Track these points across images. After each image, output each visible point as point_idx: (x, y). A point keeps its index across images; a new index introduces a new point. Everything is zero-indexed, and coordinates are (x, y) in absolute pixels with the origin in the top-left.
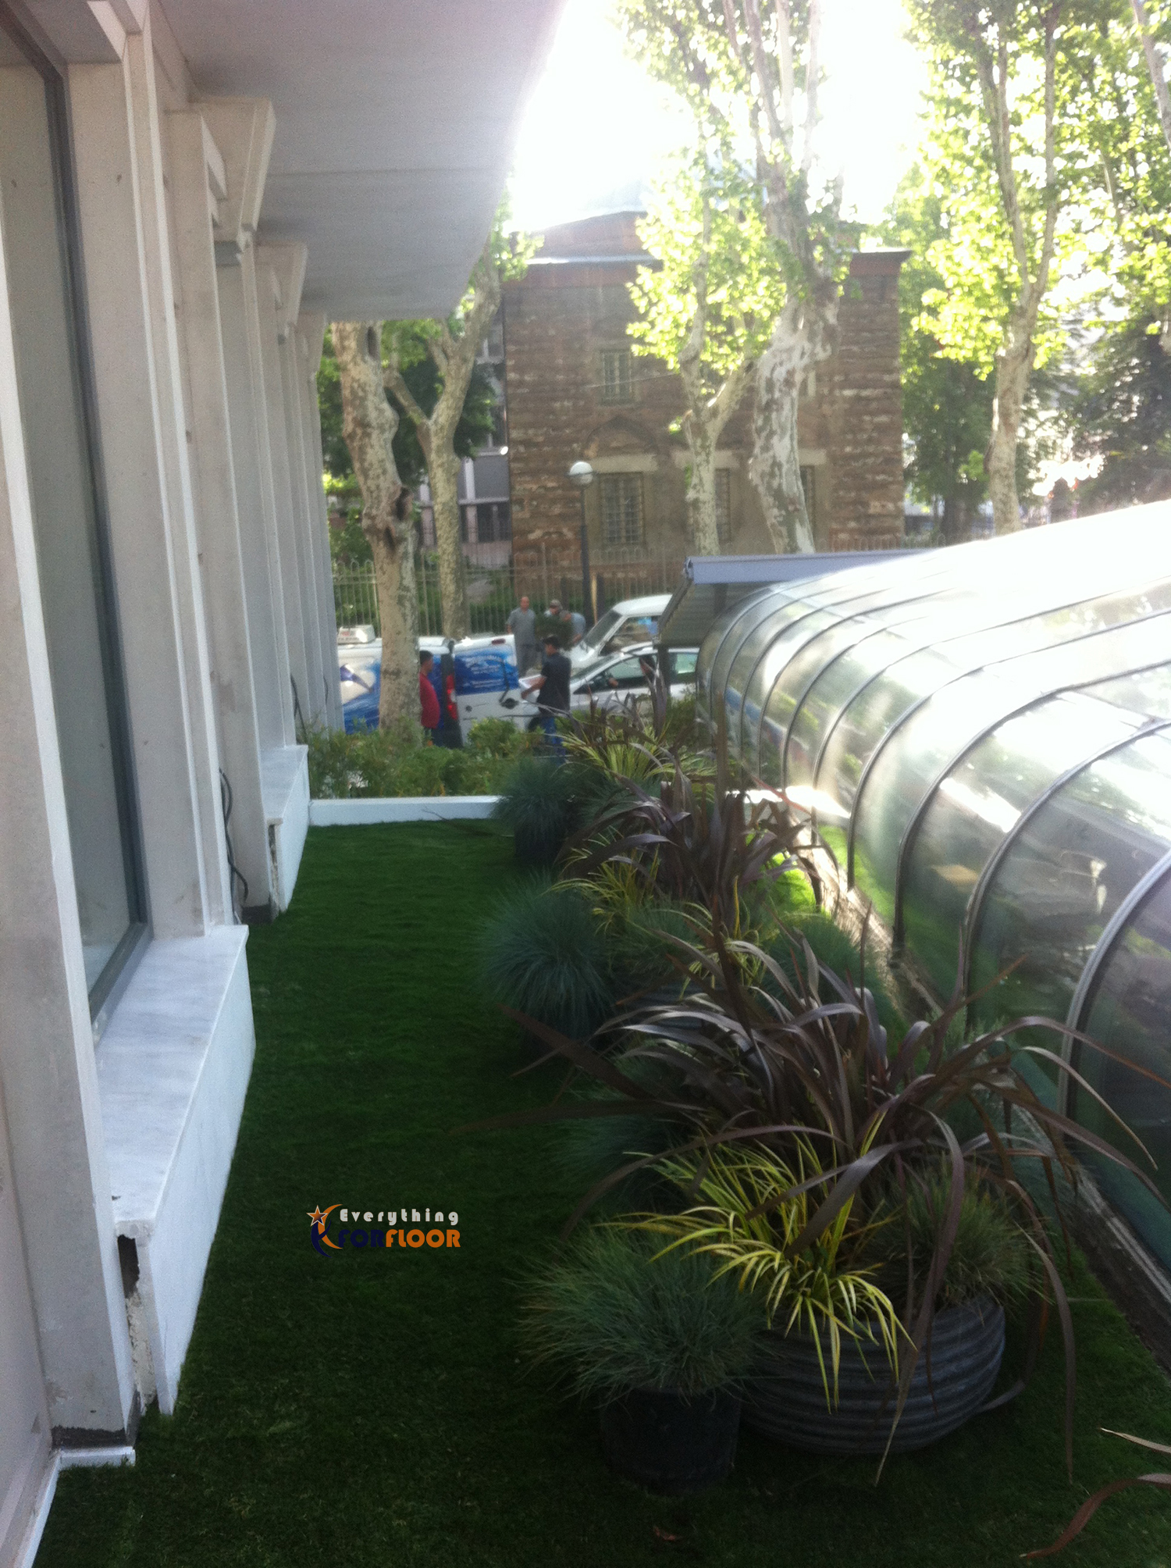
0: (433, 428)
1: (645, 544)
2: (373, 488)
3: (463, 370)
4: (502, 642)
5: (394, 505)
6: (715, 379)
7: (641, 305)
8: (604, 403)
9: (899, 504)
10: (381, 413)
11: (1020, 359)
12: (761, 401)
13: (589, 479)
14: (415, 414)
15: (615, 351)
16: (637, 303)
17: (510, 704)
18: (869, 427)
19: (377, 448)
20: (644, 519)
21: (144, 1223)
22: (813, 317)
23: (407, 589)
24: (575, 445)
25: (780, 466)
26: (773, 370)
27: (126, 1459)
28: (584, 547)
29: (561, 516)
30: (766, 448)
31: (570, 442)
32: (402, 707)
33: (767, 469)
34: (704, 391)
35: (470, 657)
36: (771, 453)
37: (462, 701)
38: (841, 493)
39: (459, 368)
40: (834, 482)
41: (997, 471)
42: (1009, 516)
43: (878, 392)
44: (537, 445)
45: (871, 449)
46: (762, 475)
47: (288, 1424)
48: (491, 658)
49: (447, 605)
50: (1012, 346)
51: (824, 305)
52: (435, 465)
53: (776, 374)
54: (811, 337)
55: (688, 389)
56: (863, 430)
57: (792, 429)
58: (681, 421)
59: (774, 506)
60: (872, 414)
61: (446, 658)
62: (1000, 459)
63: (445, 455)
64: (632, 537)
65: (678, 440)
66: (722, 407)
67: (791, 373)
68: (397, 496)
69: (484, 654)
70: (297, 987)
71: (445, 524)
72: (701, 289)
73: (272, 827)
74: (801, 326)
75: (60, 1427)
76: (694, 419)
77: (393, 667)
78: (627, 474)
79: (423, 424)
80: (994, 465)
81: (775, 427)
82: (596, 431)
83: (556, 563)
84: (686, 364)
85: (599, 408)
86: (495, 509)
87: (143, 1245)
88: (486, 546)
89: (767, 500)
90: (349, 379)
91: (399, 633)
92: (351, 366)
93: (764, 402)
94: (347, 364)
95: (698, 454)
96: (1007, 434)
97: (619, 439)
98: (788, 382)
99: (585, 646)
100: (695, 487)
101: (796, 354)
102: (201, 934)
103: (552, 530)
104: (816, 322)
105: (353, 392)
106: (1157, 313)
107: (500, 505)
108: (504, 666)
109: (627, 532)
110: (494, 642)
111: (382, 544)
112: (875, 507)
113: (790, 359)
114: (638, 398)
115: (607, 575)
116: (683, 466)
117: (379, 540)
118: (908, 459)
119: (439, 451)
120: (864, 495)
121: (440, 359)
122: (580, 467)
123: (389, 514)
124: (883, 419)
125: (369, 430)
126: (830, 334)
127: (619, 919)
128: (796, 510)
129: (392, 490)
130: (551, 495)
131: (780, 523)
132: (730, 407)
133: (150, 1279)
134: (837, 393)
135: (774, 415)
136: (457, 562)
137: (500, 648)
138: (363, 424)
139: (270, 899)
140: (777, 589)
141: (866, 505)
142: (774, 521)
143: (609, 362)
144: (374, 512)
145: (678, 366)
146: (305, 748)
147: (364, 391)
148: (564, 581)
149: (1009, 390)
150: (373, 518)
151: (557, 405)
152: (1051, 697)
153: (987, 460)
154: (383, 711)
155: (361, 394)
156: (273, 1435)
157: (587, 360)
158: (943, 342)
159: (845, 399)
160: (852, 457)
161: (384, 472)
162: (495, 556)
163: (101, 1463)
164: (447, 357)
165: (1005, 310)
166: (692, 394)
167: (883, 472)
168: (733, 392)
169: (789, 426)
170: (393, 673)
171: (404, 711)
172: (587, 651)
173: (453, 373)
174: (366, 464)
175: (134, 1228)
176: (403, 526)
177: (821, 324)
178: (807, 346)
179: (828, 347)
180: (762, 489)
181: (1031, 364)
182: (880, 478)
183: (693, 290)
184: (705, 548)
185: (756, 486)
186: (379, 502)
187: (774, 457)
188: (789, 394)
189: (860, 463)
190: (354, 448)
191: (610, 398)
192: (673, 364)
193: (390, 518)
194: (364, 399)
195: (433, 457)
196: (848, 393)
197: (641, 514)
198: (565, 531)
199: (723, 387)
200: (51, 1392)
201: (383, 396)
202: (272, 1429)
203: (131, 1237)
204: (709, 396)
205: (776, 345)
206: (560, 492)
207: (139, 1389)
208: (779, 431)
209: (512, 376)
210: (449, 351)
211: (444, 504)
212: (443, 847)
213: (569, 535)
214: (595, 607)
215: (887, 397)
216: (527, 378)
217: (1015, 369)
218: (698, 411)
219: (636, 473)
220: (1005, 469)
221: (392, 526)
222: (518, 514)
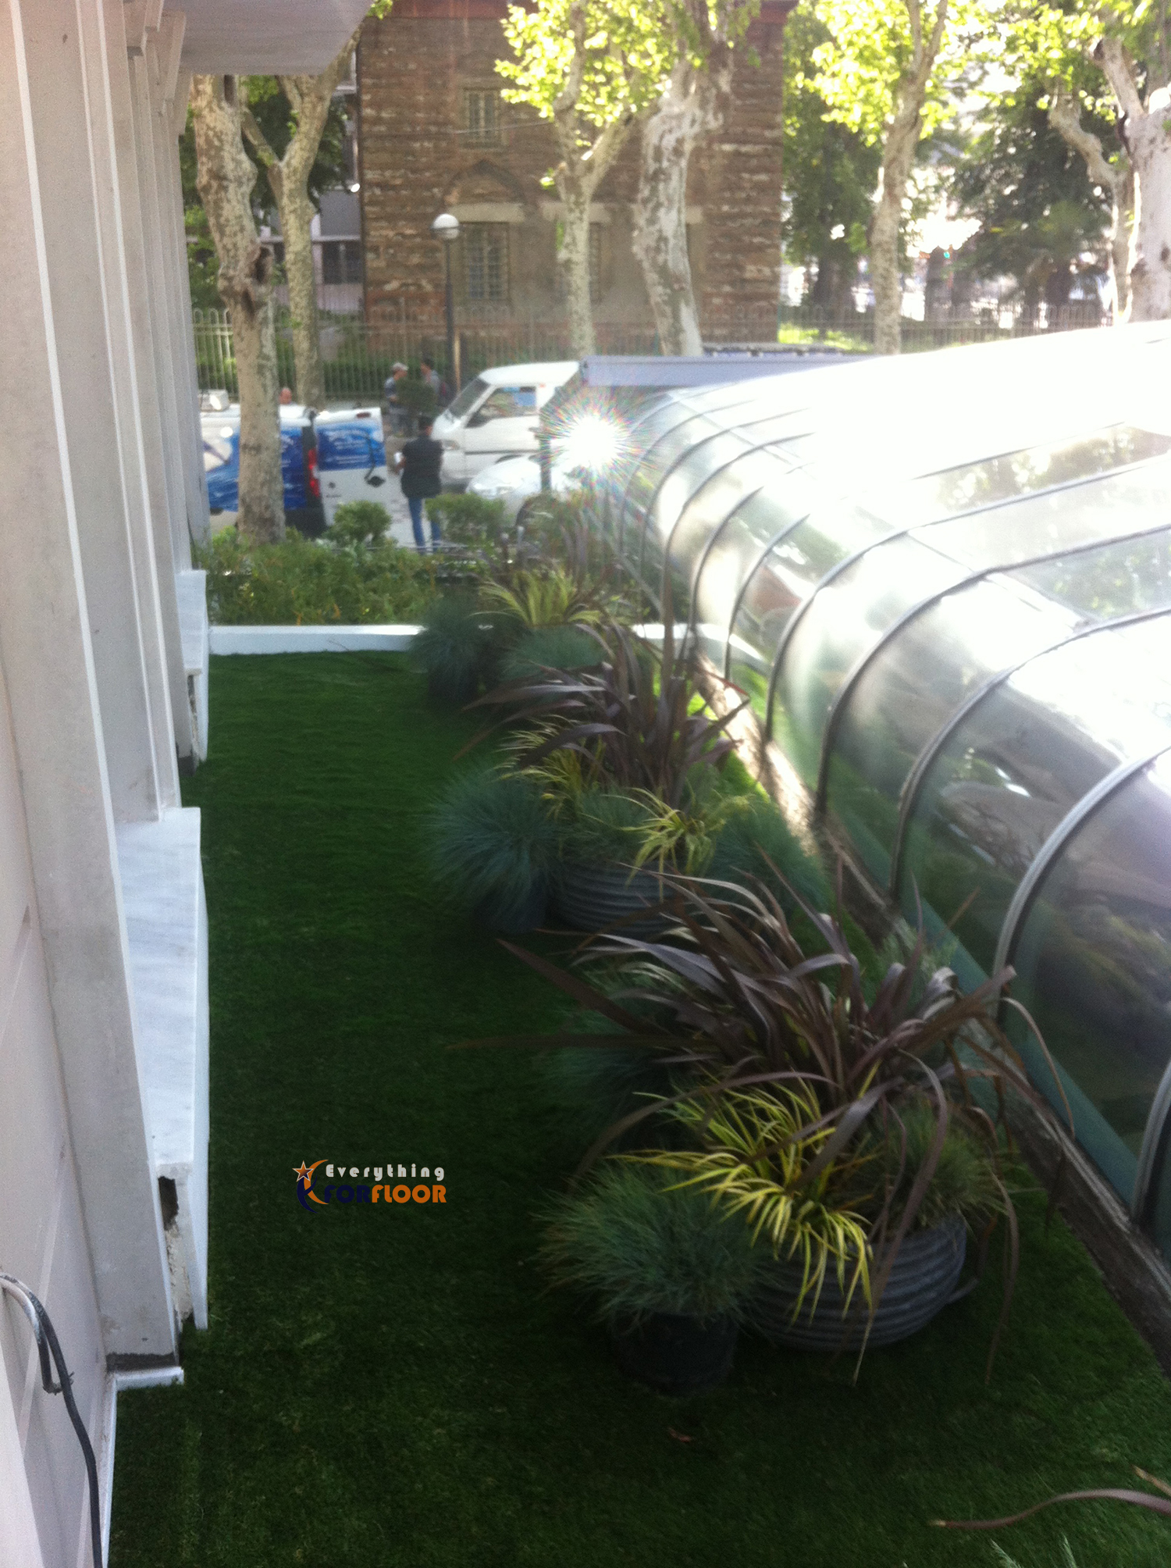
0: (285, 171)
1: (509, 301)
2: (230, 246)
3: (319, 109)
4: (367, 415)
5: (253, 267)
6: (593, 132)
7: (516, 43)
8: (468, 145)
9: (776, 269)
10: (238, 164)
11: (908, 128)
12: (647, 170)
13: (454, 234)
14: (266, 154)
15: (482, 89)
16: (512, 42)
17: (376, 482)
18: (747, 185)
19: (234, 203)
20: (509, 273)
21: (183, 1165)
22: (705, 83)
23: (267, 358)
24: (436, 190)
25: (665, 240)
26: (662, 137)
27: (176, 1379)
28: (447, 304)
29: (421, 267)
30: (652, 221)
31: (429, 187)
32: (263, 485)
33: (653, 244)
34: (579, 143)
35: (334, 430)
36: (657, 227)
37: (325, 477)
38: (717, 255)
39: (314, 107)
40: (710, 242)
41: (879, 245)
42: (889, 292)
43: (758, 148)
44: (394, 187)
45: (749, 209)
46: (647, 250)
47: (318, 1336)
48: (356, 432)
49: (301, 364)
50: (900, 112)
51: (718, 71)
52: (287, 211)
53: (665, 143)
54: (703, 104)
55: (563, 140)
56: (741, 188)
57: (680, 202)
58: (554, 174)
59: (659, 284)
60: (753, 171)
61: (307, 430)
62: (882, 232)
63: (298, 200)
64: (495, 292)
65: (552, 193)
66: (599, 161)
67: (680, 141)
68: (256, 256)
69: (350, 428)
70: (236, 852)
71: (298, 275)
72: (580, 35)
73: (191, 677)
74: (693, 88)
75: (114, 1354)
76: (568, 173)
77: (252, 442)
78: (491, 224)
79: (274, 166)
80: (876, 237)
81: (662, 199)
82: (458, 176)
83: (415, 319)
84: (562, 112)
85: (462, 150)
86: (342, 248)
87: (182, 1184)
88: (332, 288)
89: (651, 277)
90: (205, 128)
91: (259, 405)
92: (206, 112)
93: (651, 171)
94: (201, 110)
95: (571, 210)
96: (891, 206)
97: (484, 185)
98: (677, 152)
99: (450, 415)
100: (567, 247)
101: (687, 121)
102: (155, 819)
103: (410, 281)
104: (708, 89)
105: (208, 141)
106: (1047, 85)
107: (349, 244)
108: (370, 441)
109: (491, 286)
110: (360, 416)
111: (239, 307)
112: (751, 271)
113: (679, 127)
114: (505, 142)
115: (468, 333)
116: (551, 218)
117: (236, 303)
118: (786, 216)
119: (291, 195)
120: (740, 257)
121: (293, 95)
122: (446, 220)
123: (247, 276)
124: (763, 177)
125: (225, 183)
126: (723, 103)
127: (569, 804)
128: (682, 289)
129: (250, 249)
130: (408, 243)
131: (665, 302)
132: (607, 162)
133: (188, 1214)
134: (716, 147)
135: (661, 186)
136: (310, 317)
137: (365, 422)
138: (218, 176)
139: (191, 752)
140: (676, 396)
141: (741, 268)
142: (659, 299)
143: (474, 101)
144: (231, 273)
145: (552, 115)
146: (202, 574)
147: (221, 141)
148: (425, 340)
149: (894, 160)
150: (230, 279)
151: (417, 145)
152: (981, 577)
153: (869, 233)
154: (243, 488)
155: (217, 143)
156: (307, 1347)
157: (450, 99)
158: (829, 103)
159: (725, 155)
160: (731, 217)
161: (242, 229)
162: (344, 300)
163: (154, 1383)
164: (302, 95)
165: (897, 75)
166: (566, 146)
167: (760, 235)
168: (610, 146)
169: (676, 198)
170: (253, 448)
171: (265, 489)
172: (453, 422)
173: (307, 112)
174: (222, 220)
175: (174, 1170)
176: (263, 289)
177: (714, 91)
178: (698, 113)
179: (720, 116)
180: (646, 265)
181: (919, 133)
182: (757, 240)
183: (571, 34)
184: (577, 313)
185: (641, 261)
186: (237, 262)
187: (660, 231)
188: (677, 163)
189: (737, 224)
190: (209, 202)
191: (474, 141)
192: (546, 112)
193: (248, 281)
194: (220, 149)
195: (285, 201)
196: (727, 147)
197: (505, 269)
198: (424, 283)
199: (600, 140)
200: (105, 1325)
201: (240, 145)
202: (305, 1342)
203: (170, 1178)
204: (585, 149)
205: (665, 110)
206: (418, 240)
207: (177, 1309)
208: (666, 203)
209: (368, 112)
210: (304, 87)
211: (296, 254)
212: (353, 684)
213: (428, 287)
214: (457, 370)
215: (767, 154)
216: (384, 115)
217: (903, 138)
218: (572, 165)
219: (501, 223)
220: (887, 243)
221: (251, 289)
222: (373, 262)
